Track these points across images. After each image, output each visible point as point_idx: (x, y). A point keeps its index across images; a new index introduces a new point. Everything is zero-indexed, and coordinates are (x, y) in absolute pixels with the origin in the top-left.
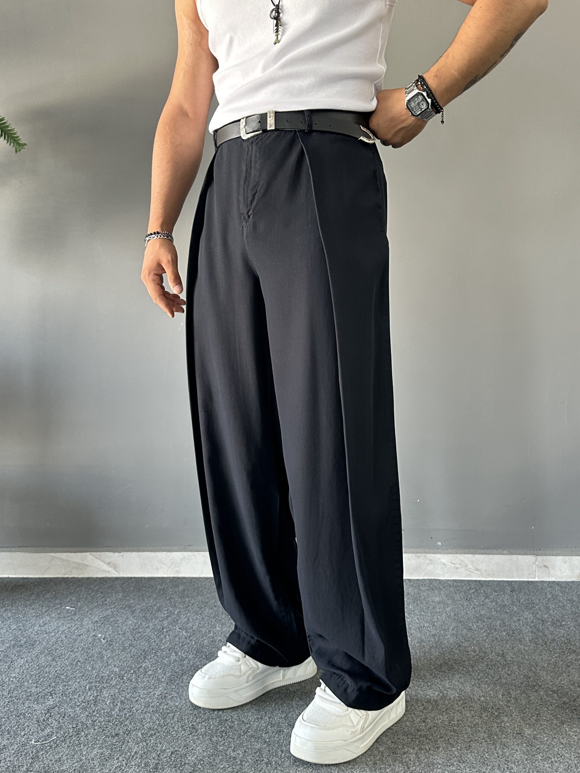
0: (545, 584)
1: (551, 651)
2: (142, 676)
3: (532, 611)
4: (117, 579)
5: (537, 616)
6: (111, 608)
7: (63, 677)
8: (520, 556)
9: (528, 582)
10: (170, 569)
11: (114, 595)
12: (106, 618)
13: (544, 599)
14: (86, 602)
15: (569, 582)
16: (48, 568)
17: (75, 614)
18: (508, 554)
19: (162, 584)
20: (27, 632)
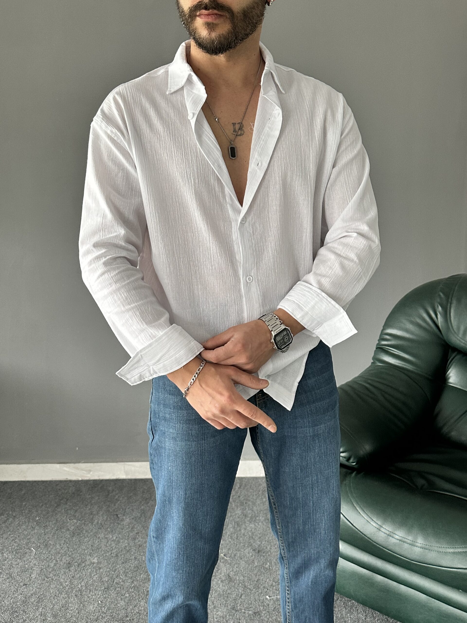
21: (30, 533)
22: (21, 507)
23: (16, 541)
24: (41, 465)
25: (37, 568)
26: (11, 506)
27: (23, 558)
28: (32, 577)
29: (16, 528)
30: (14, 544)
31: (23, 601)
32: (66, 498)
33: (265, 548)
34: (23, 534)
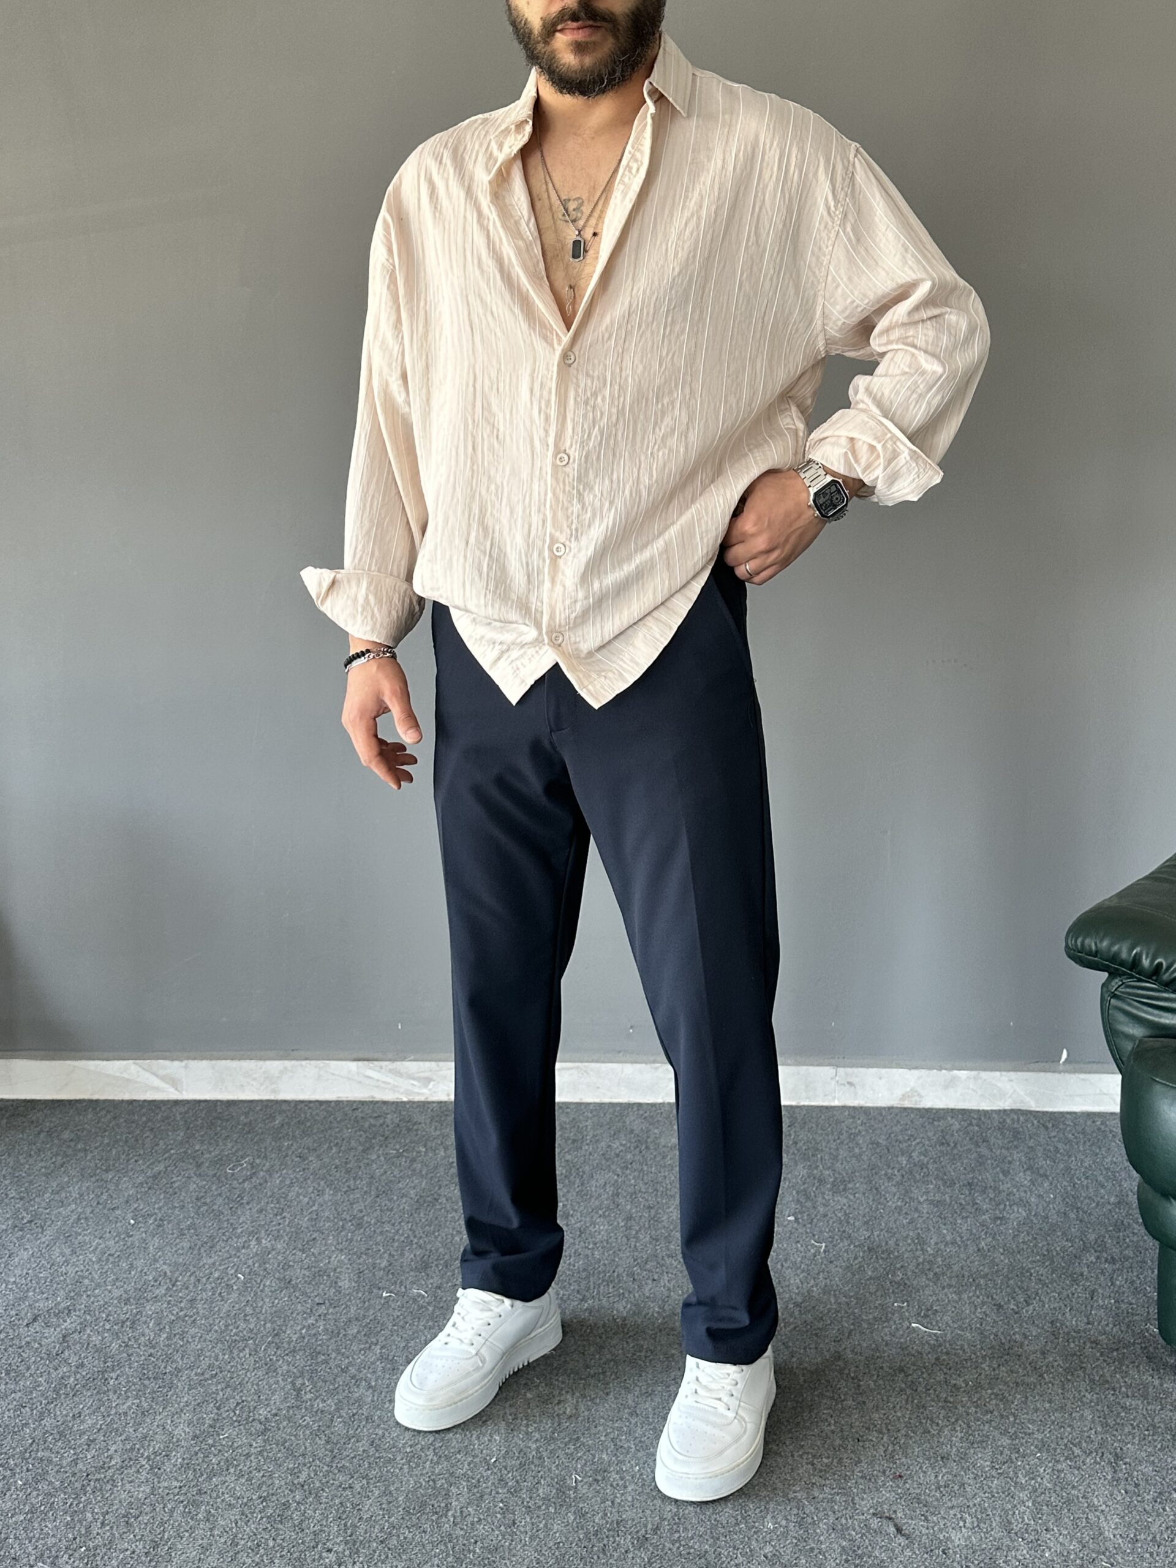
4: (176, 1103)
6: (165, 1159)
7: (86, 1282)
8: (811, 1068)
9: (820, 1108)
10: (262, 1088)
11: (170, 1133)
12: (155, 1177)
14: (126, 1149)
15: (884, 1108)
16: (66, 1085)
17: (107, 1171)
18: (794, 1065)
19: (248, 1113)
20: (32, 1203)
21: (314, 1202)
22: (280, 1149)
24: (313, 1062)
25: (348, 1269)
26: (255, 1148)
32: (383, 1136)
33: (883, 1244)
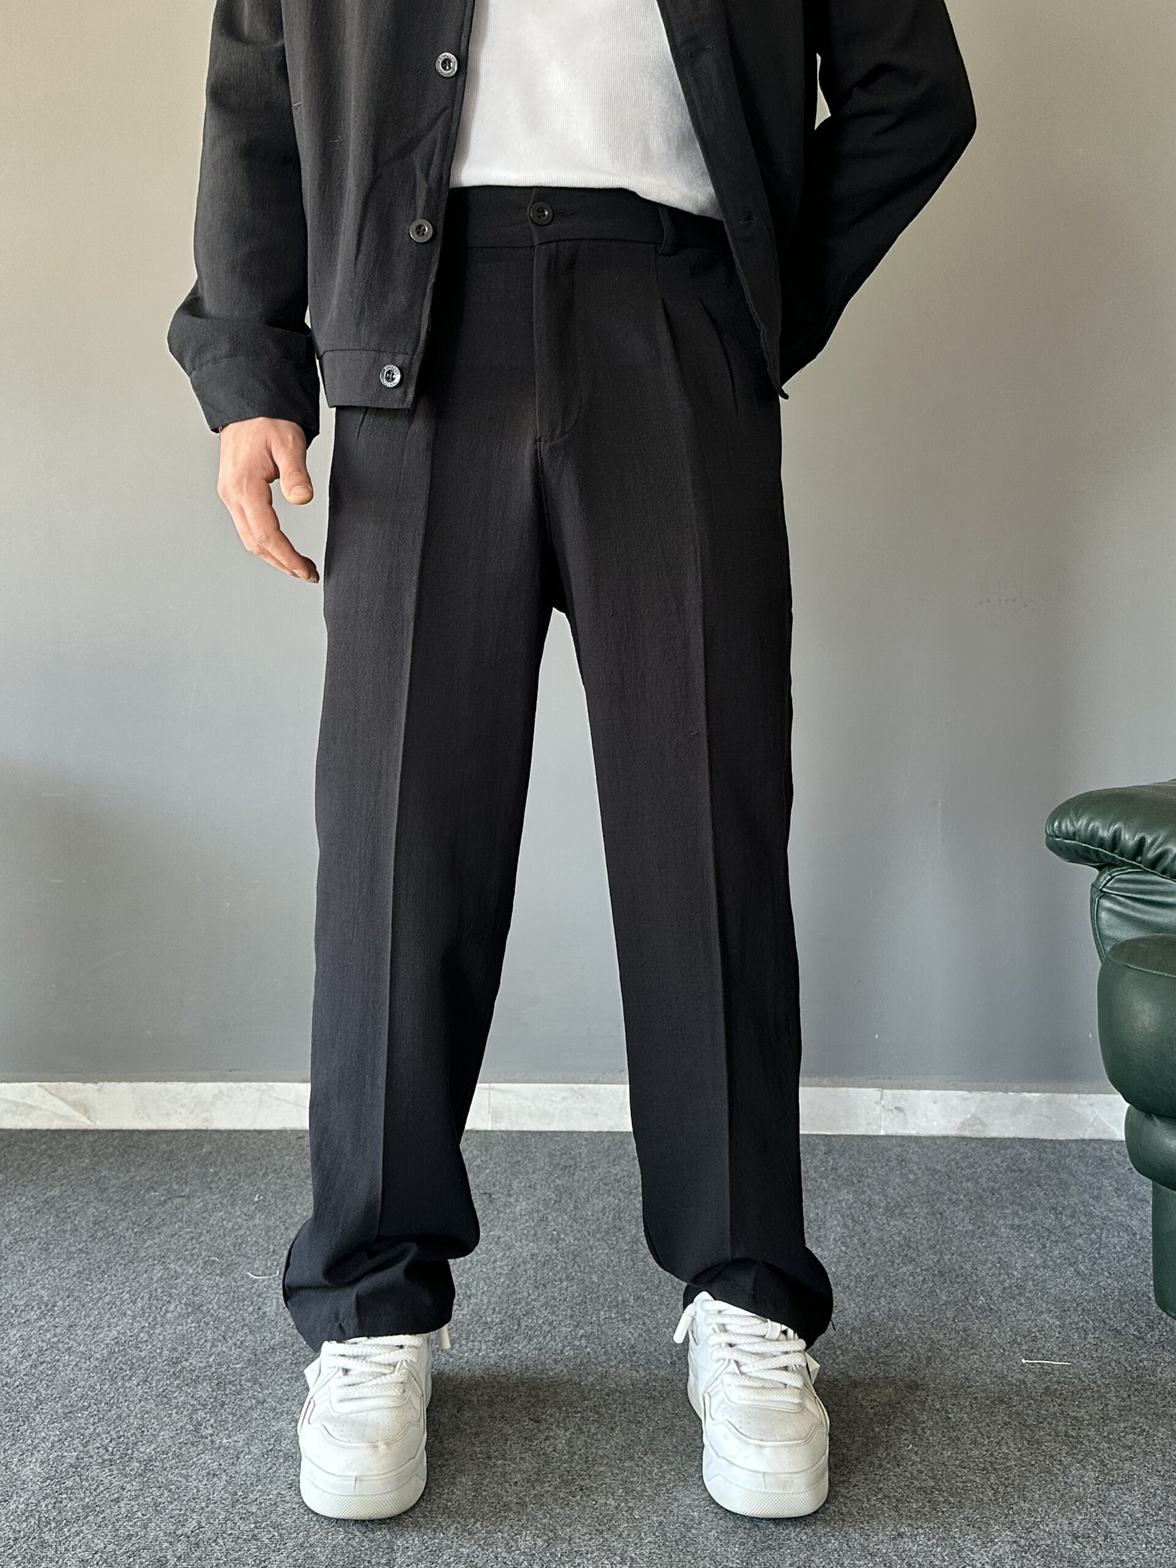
0: (894, 1141)
1: (869, 1259)
2: (90, 1305)
3: (853, 1189)
4: (85, 1132)
5: (863, 1197)
6: (62, 1185)
8: (851, 1089)
9: (863, 1137)
10: (191, 1116)
11: (72, 1161)
13: (882, 1167)
14: (17, 1174)
15: (939, 1138)
18: (829, 1086)
19: (171, 1141)
21: (240, 1227)
22: (205, 1175)
23: (200, 1240)
24: (253, 1084)
26: (175, 1174)
27: (229, 1274)
28: (265, 1313)
29: (198, 1214)
30: (198, 1246)
31: (249, 1360)
34: (223, 1226)
